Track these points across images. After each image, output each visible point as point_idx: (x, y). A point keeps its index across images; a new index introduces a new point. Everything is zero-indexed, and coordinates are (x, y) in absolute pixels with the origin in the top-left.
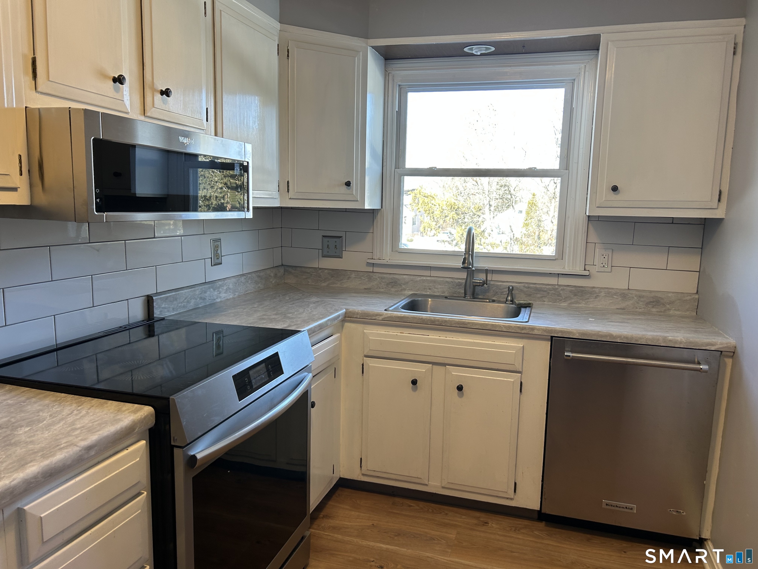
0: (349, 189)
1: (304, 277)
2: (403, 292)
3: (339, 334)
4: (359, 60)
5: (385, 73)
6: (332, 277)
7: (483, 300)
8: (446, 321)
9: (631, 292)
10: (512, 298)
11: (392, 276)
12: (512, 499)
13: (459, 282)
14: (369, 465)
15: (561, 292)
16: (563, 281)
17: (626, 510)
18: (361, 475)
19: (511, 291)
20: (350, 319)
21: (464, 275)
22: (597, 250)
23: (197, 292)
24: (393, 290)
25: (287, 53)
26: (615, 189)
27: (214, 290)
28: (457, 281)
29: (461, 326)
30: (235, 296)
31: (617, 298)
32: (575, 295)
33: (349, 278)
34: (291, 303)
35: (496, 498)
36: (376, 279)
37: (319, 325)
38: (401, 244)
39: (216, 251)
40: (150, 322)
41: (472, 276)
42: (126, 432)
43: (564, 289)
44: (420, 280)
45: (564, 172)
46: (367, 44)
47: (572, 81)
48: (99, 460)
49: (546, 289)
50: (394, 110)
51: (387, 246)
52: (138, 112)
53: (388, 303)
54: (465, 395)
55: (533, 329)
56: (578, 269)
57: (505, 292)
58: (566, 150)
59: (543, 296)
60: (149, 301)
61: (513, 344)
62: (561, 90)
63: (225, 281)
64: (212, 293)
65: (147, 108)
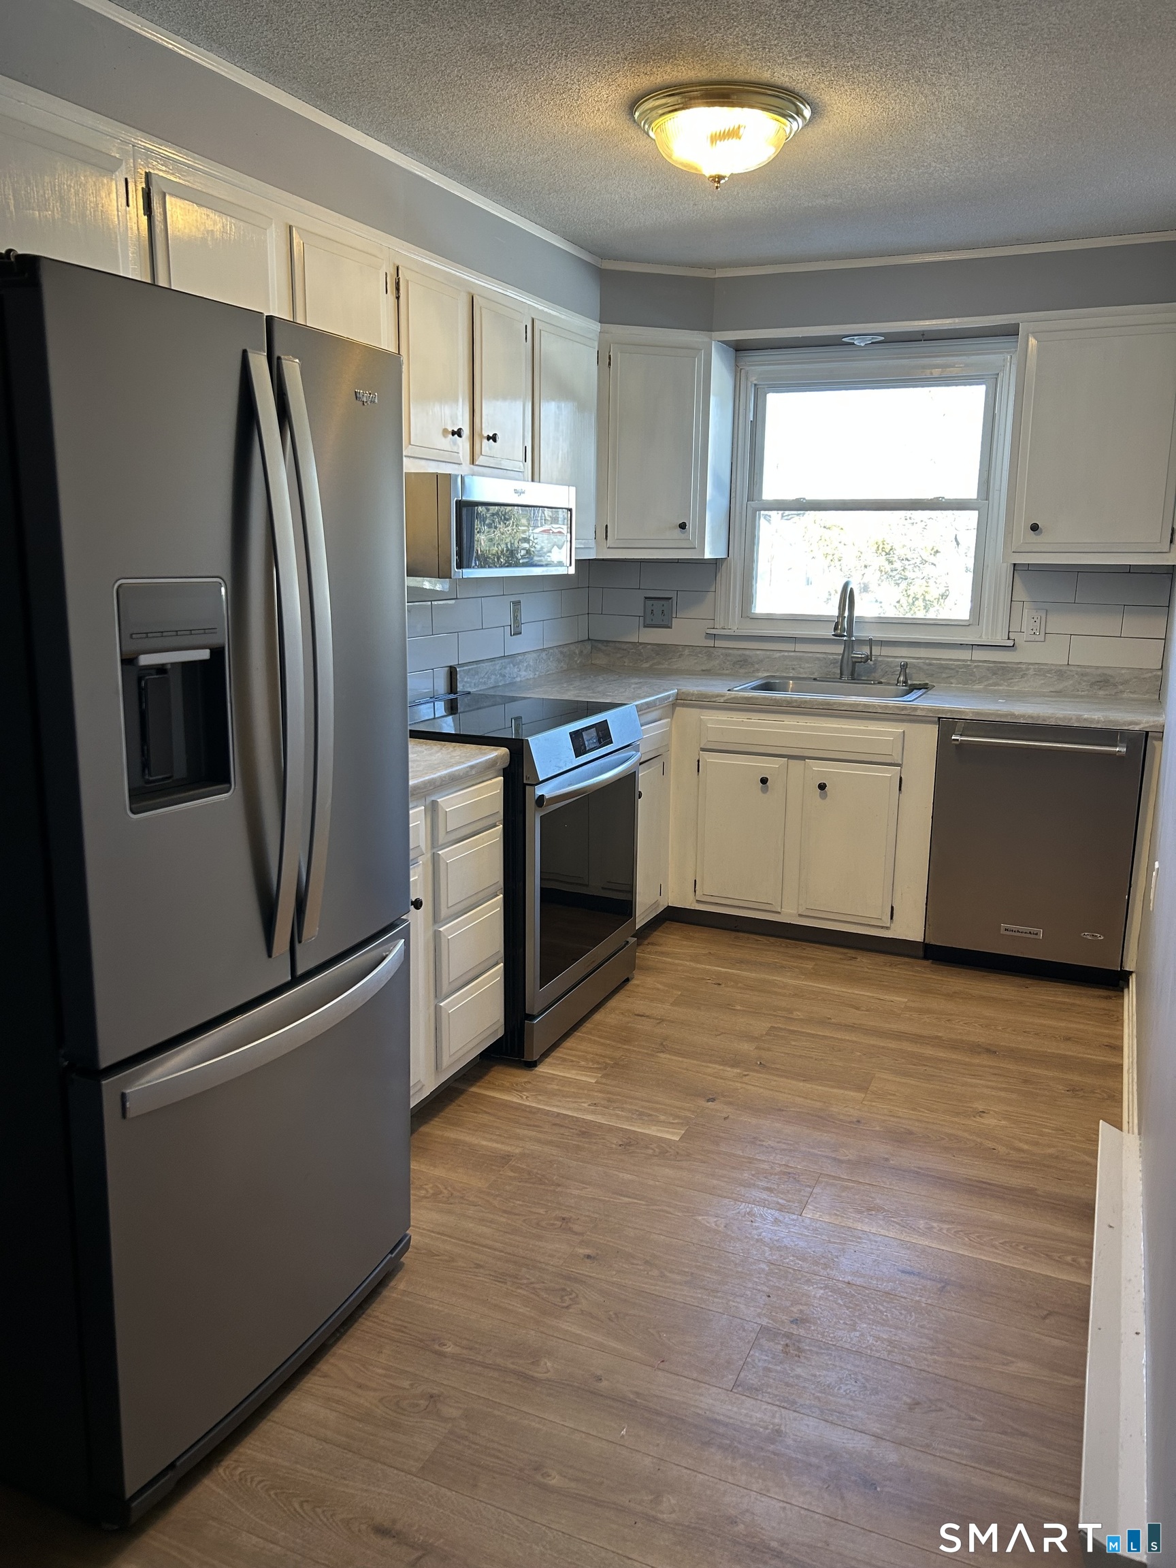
0: (684, 533)
1: (619, 655)
2: (757, 674)
3: (669, 720)
4: (700, 361)
5: (736, 369)
6: (658, 654)
7: (867, 682)
8: (806, 702)
9: (1071, 668)
10: (906, 678)
11: (740, 652)
12: (887, 928)
13: (835, 659)
14: (706, 889)
15: (975, 670)
16: (979, 655)
17: (1029, 935)
18: (695, 902)
19: (904, 667)
20: (682, 701)
21: (840, 649)
22: (1026, 611)
23: (497, 667)
24: (742, 671)
25: (608, 361)
26: (1035, 528)
27: (514, 666)
28: (831, 657)
29: (825, 707)
31: (1051, 678)
32: (995, 674)
33: (680, 656)
35: (868, 928)
36: (719, 656)
37: (646, 703)
38: (755, 607)
39: (515, 618)
40: (452, 696)
41: (851, 649)
42: (491, 764)
43: (979, 666)
44: (779, 657)
45: (982, 504)
46: (711, 338)
47: (995, 377)
48: (478, 781)
49: (953, 667)
50: (747, 419)
51: (734, 609)
52: (468, 461)
53: (732, 684)
54: (828, 795)
55: (915, 709)
56: (999, 637)
57: (898, 670)
58: (986, 473)
59: (949, 675)
60: (452, 673)
61: (891, 730)
62: (982, 388)
63: (526, 656)
64: (511, 670)
65: (476, 457)
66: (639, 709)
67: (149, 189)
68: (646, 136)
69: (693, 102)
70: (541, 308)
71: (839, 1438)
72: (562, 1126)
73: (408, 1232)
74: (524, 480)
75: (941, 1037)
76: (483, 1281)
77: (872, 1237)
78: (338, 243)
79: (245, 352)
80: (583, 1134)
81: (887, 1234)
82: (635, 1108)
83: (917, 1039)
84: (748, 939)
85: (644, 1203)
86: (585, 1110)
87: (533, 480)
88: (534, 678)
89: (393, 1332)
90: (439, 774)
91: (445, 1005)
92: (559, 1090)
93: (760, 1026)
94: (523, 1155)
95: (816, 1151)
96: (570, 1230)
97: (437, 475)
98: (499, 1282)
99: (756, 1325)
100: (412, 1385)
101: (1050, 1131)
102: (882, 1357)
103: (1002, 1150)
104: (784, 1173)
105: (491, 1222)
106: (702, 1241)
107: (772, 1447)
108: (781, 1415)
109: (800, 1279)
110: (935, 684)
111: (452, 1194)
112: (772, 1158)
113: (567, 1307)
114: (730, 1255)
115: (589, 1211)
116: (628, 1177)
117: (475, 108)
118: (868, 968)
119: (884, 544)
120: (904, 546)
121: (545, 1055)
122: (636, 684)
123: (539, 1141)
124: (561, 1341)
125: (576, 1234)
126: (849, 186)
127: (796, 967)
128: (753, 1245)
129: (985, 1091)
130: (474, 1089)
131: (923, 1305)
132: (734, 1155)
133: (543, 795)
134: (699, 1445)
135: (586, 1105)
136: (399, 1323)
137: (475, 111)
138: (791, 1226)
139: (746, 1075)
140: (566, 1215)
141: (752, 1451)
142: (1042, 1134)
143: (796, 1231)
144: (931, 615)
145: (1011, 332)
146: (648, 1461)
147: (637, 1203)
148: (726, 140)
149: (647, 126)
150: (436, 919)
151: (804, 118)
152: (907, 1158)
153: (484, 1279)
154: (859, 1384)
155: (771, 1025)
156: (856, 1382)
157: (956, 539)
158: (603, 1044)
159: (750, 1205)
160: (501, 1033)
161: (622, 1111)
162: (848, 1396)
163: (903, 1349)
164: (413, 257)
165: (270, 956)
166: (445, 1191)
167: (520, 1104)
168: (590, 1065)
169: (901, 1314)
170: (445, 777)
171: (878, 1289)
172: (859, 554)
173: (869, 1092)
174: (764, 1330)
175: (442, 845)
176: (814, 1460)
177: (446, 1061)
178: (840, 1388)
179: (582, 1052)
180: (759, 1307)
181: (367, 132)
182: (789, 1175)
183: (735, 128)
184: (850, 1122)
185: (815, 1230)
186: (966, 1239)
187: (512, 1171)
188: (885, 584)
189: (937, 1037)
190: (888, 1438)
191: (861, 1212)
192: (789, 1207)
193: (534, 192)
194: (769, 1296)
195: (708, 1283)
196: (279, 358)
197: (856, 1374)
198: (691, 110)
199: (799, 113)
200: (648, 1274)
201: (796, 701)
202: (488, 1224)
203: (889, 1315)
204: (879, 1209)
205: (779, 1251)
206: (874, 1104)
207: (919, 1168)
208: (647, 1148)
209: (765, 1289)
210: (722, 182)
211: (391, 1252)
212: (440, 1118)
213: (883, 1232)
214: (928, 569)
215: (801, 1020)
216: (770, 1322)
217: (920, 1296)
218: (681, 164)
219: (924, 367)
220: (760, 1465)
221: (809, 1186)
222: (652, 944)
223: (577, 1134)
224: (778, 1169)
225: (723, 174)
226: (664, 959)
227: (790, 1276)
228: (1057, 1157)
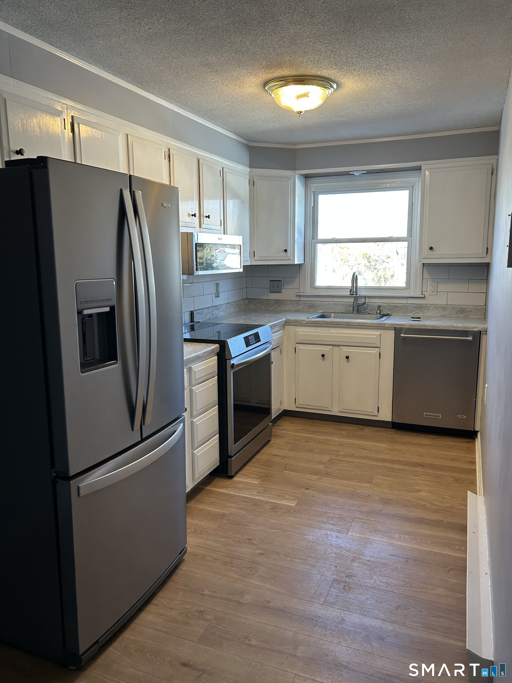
0: (286, 254)
1: (260, 305)
2: (318, 311)
3: (283, 331)
4: (291, 182)
5: (305, 185)
6: (276, 304)
7: (364, 314)
8: (339, 322)
9: (448, 306)
10: (380, 311)
11: (311, 302)
12: (377, 416)
13: (350, 304)
14: (300, 402)
15: (408, 307)
16: (410, 301)
17: (436, 417)
18: (295, 407)
19: (379, 307)
20: (288, 323)
21: (352, 300)
22: (429, 283)
23: (210, 311)
24: (312, 310)
25: (253, 183)
26: (431, 248)
27: (217, 310)
28: (349, 303)
29: (347, 324)
30: (226, 314)
31: (440, 310)
32: (417, 309)
33: (286, 304)
34: (257, 316)
35: (368, 416)
36: (302, 304)
37: (274, 324)
38: (316, 283)
39: (217, 290)
40: (193, 324)
41: (357, 300)
42: (213, 351)
43: (410, 306)
44: (327, 304)
45: (409, 238)
46: (295, 173)
47: (413, 187)
48: (207, 358)
49: (400, 306)
50: (311, 206)
51: (308, 285)
52: (198, 227)
53: (308, 316)
54: (350, 361)
55: (385, 324)
56: (418, 294)
57: (377, 308)
58: (410, 226)
59: (398, 310)
60: (192, 314)
61: (375, 333)
62: (407, 192)
63: (222, 306)
64: (216, 312)
65: (201, 224)
66: (271, 326)
67: (73, 122)
68: (269, 95)
69: (289, 83)
70: (226, 163)
71: (368, 621)
72: (246, 502)
73: (186, 546)
74: (221, 234)
75: (401, 460)
76: (218, 565)
77: (377, 542)
78: (146, 140)
79: (121, 190)
80: (255, 504)
81: (383, 541)
82: (276, 493)
83: (392, 461)
84: (318, 422)
85: (282, 531)
86: (255, 495)
87: (224, 234)
88: (225, 315)
89: (182, 587)
90: (192, 356)
91: (196, 452)
92: (244, 487)
93: (326, 458)
94: (230, 514)
95: (352, 508)
96: (252, 543)
97: (187, 233)
98: (225, 565)
99: (331, 578)
100: (192, 607)
101: (448, 497)
102: (384, 589)
103: (428, 505)
104: (339, 518)
105: (219, 541)
106: (307, 546)
107: (341, 626)
108: (344, 613)
109: (348, 560)
110: (392, 314)
111: (202, 531)
112: (334, 512)
113: (253, 574)
114: (319, 551)
115: (260, 535)
116: (274, 521)
117: (201, 86)
118: (369, 433)
119: (366, 255)
120: (375, 255)
121: (237, 473)
122: (268, 316)
123: (236, 508)
124: (252, 588)
125: (255, 545)
126: (352, 113)
127: (339, 434)
128: (328, 547)
129: (420, 482)
130: (208, 488)
131: (399, 568)
132: (318, 511)
133: (234, 363)
134: (311, 626)
135: (255, 493)
136: (185, 583)
137: (201, 87)
138: (344, 539)
139: (321, 479)
140: (250, 538)
141: (333, 628)
142: (444, 498)
143: (346, 541)
144: (388, 285)
145: (419, 169)
146: (291, 633)
147: (280, 532)
148: (303, 97)
149: (271, 92)
150: (192, 416)
151: (334, 88)
152: (391, 510)
153: (218, 564)
154: (375, 600)
155: (330, 458)
156: (373, 599)
157: (397, 252)
158: (260, 468)
159: (326, 531)
160: (218, 464)
161: (271, 495)
162: (371, 605)
163: (392, 585)
164: (174, 144)
165: (133, 430)
166: (199, 530)
167: (228, 493)
168: (256, 476)
169: (390, 572)
170: (194, 357)
171: (380, 562)
172: (356, 259)
173: (372, 484)
174: (335, 580)
175: (194, 385)
176: (359, 630)
177: (197, 476)
178: (367, 602)
179: (252, 471)
180: (333, 571)
181: (157, 95)
182: (341, 518)
183: (307, 93)
184: (366, 496)
185: (353, 540)
186: (416, 541)
187: (227, 521)
188: (367, 271)
189: (399, 460)
190: (388, 621)
191: (371, 532)
192: (342, 531)
193: (223, 117)
194: (336, 567)
195: (311, 562)
196: (134, 191)
197: (373, 596)
198: (289, 86)
199: (332, 87)
200: (286, 560)
201: (335, 322)
202: (218, 542)
203: (385, 572)
204: (379, 531)
205: (339, 549)
206: (375, 488)
207: (395, 514)
208: (282, 509)
209: (334, 564)
210: (302, 114)
211: (180, 554)
212: (195, 500)
213: (381, 540)
214: (385, 264)
215: (343, 455)
216: (337, 577)
217: (398, 565)
218: (285, 107)
219: (383, 183)
220: (336, 633)
221: (350, 523)
222: (278, 426)
223: (253, 505)
224: (337, 516)
225: (301, 110)
226: (284, 432)
227: (344, 559)
228: (451, 507)
